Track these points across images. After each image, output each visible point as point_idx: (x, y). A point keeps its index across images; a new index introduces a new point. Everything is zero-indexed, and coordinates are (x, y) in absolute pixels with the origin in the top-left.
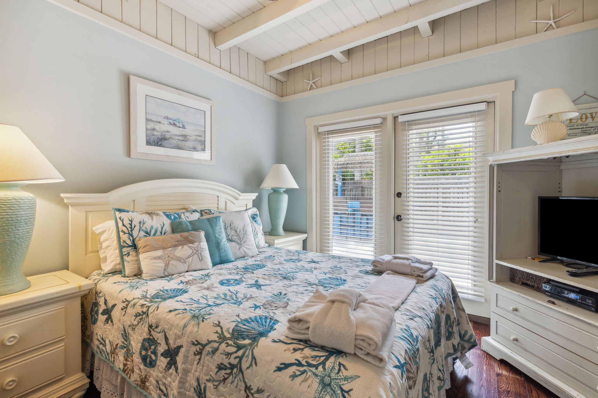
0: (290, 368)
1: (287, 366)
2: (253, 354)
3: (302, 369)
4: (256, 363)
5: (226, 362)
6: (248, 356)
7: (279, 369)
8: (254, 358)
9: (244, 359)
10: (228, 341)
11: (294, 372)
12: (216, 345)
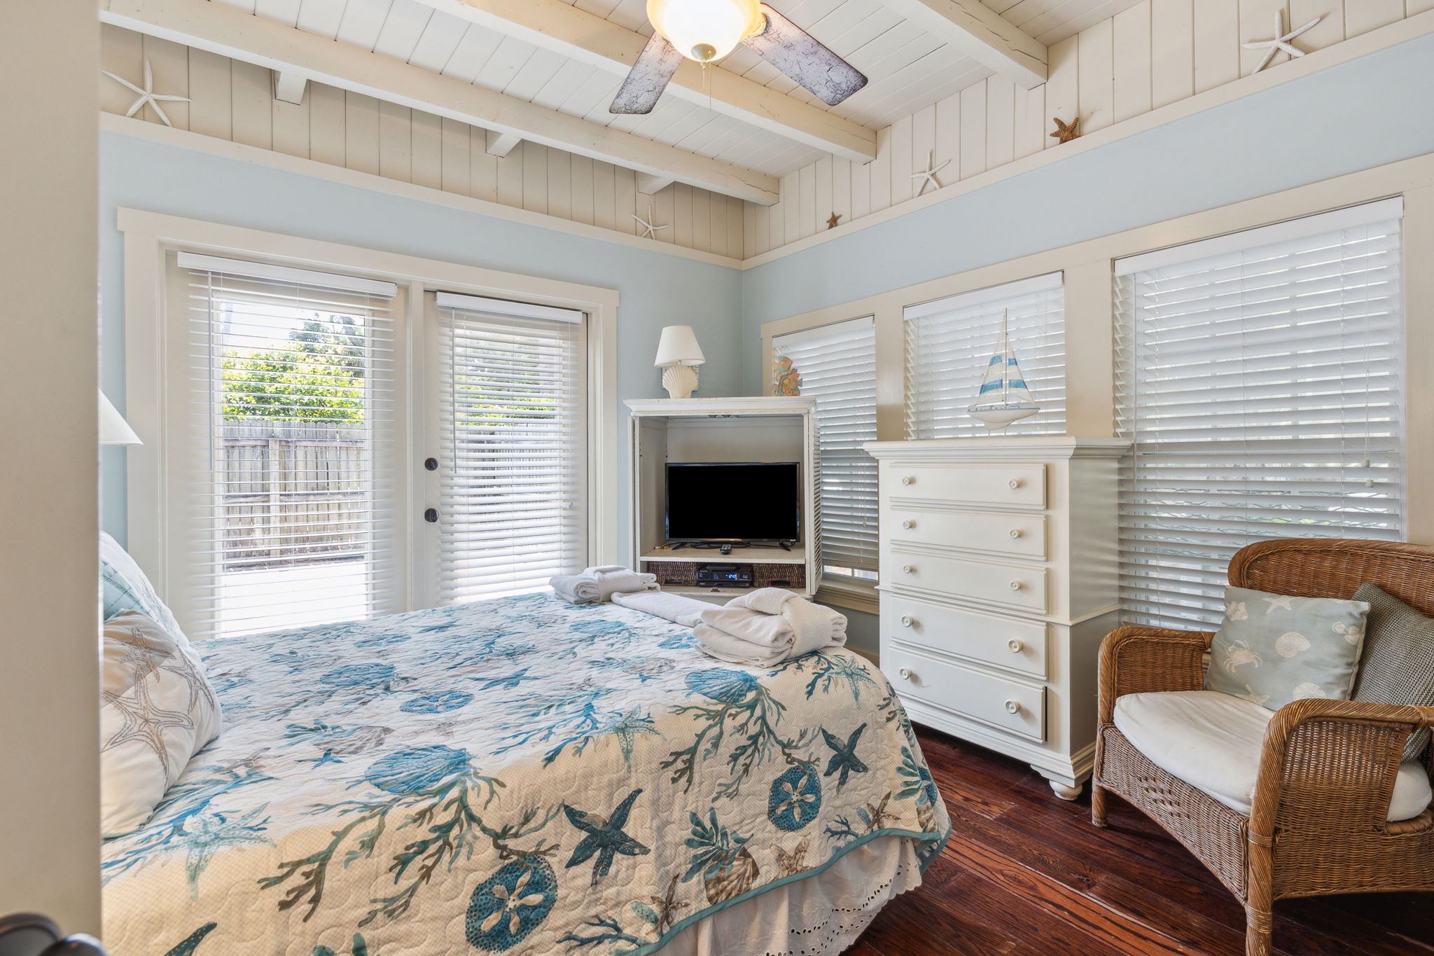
0: (817, 685)
1: (812, 685)
2: (774, 702)
3: (825, 677)
4: (784, 708)
5: (743, 741)
6: (770, 707)
7: (810, 693)
8: (777, 703)
9: (768, 714)
10: (729, 712)
11: (824, 685)
12: (715, 731)
